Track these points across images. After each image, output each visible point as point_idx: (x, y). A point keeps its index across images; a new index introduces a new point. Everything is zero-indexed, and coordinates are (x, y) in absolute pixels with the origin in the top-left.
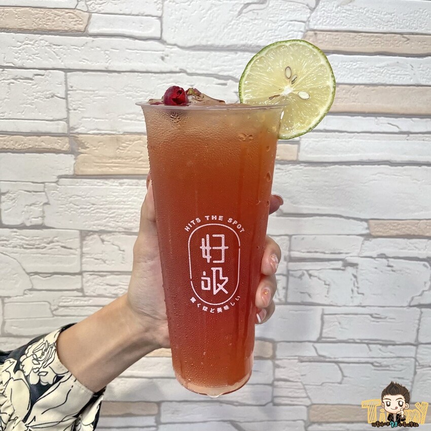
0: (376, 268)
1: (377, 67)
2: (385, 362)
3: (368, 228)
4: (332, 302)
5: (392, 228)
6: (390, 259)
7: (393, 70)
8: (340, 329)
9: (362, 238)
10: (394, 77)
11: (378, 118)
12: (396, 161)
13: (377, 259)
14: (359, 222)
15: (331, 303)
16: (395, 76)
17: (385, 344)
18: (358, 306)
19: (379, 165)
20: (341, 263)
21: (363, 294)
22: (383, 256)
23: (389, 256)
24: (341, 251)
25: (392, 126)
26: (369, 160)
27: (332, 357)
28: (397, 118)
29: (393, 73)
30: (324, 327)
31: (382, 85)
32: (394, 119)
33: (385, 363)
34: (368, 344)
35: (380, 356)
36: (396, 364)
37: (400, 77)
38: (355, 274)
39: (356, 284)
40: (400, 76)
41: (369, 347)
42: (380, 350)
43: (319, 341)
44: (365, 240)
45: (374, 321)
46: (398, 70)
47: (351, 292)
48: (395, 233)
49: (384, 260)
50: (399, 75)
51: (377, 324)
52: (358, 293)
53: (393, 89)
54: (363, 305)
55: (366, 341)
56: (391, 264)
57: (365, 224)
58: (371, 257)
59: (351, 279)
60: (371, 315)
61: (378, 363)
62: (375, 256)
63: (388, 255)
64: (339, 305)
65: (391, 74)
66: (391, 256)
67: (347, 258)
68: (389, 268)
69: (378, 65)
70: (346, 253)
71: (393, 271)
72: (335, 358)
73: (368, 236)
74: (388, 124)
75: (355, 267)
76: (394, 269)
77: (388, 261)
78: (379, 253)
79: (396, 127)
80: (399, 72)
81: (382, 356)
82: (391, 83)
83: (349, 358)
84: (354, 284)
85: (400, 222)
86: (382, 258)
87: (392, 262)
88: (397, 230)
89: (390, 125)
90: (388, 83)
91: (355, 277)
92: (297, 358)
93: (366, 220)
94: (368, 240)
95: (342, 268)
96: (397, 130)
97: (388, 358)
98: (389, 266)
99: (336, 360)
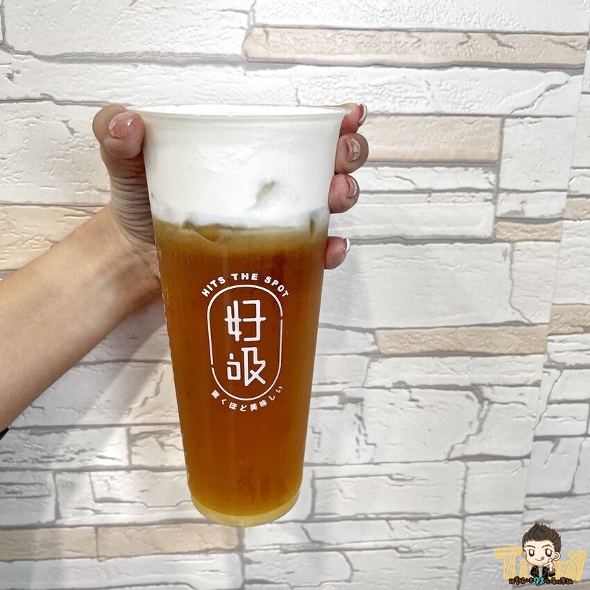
0: (392, 404)
1: (372, 86)
2: (415, 545)
3: (375, 343)
4: (327, 459)
5: (412, 341)
6: (413, 390)
7: (398, 90)
8: (343, 500)
9: (366, 359)
10: (400, 102)
11: (379, 168)
12: (412, 236)
13: (393, 390)
14: (361, 335)
15: (326, 461)
16: (402, 99)
17: (414, 518)
18: (368, 464)
19: (385, 243)
20: (336, 398)
21: (375, 445)
22: (401, 385)
23: (411, 384)
24: (336, 380)
25: (403, 181)
26: (369, 236)
27: (333, 542)
28: (409, 167)
29: (399, 94)
30: (317, 498)
31: (382, 114)
32: (405, 169)
33: (416, 547)
34: (387, 520)
35: (407, 536)
36: (434, 547)
37: (411, 102)
38: (360, 414)
39: (362, 429)
40: (410, 100)
41: (390, 525)
42: (407, 527)
43: (310, 519)
44: (372, 361)
45: (394, 485)
46: (406, 91)
47: (355, 442)
48: (417, 349)
49: (405, 392)
50: (408, 98)
51: (401, 488)
52: (368, 444)
53: (400, 121)
54: (375, 461)
55: (384, 516)
56: (415, 397)
57: (371, 337)
58: (384, 388)
59: (355, 423)
60: (390, 476)
61: (404, 547)
62: (389, 385)
63: (409, 383)
64: (338, 463)
65: (395, 98)
66: (415, 385)
67: (344, 391)
68: (413, 404)
69: (372, 83)
70: (344, 383)
71: (418, 407)
72: (338, 544)
73: (376, 356)
74: (396, 177)
75: (359, 404)
76: (420, 404)
77: (410, 392)
78: (395, 381)
79: (409, 183)
80: (408, 94)
81: (411, 537)
82: (396, 111)
83: (359, 542)
84: (360, 431)
85: (426, 331)
86: (401, 388)
87: (416, 393)
88: (421, 343)
89: (399, 179)
90: (392, 111)
91: (360, 419)
92: (278, 547)
93: (372, 331)
94: (377, 361)
95: (338, 406)
96: (411, 187)
97: (421, 539)
98: (412, 400)
99: (340, 546)
